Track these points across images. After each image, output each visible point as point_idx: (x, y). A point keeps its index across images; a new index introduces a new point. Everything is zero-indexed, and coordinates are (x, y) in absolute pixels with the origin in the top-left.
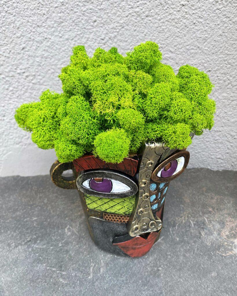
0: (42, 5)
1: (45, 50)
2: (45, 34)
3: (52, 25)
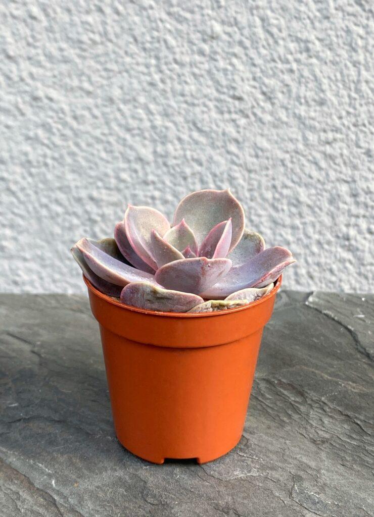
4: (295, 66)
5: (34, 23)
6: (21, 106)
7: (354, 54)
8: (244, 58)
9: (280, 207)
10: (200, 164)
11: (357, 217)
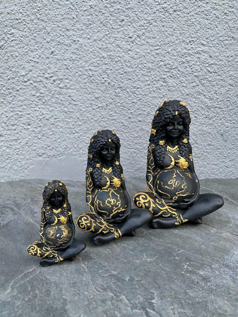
0: (72, 9)
1: (73, 53)
2: (73, 37)
3: (80, 28)
4: (146, 27)
5: (74, 19)
6: (71, 43)
7: (162, 23)
8: (132, 26)
9: (144, 70)
10: (121, 58)
11: (166, 72)
